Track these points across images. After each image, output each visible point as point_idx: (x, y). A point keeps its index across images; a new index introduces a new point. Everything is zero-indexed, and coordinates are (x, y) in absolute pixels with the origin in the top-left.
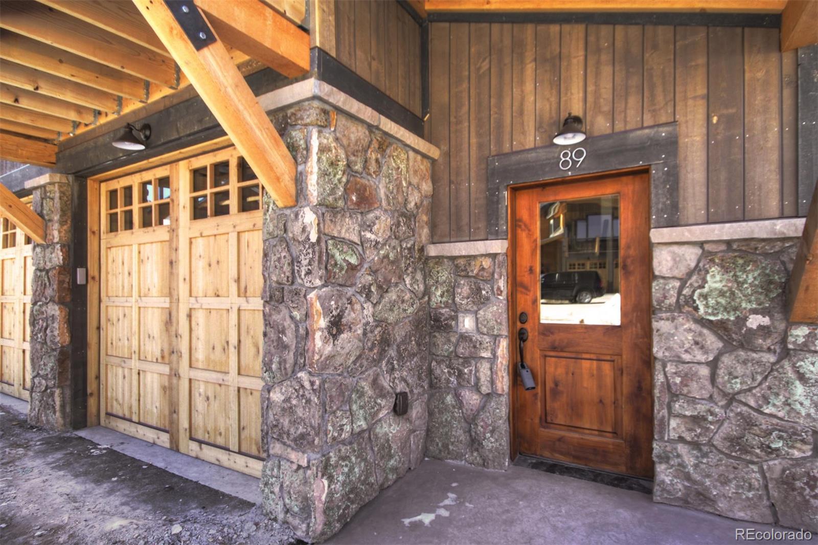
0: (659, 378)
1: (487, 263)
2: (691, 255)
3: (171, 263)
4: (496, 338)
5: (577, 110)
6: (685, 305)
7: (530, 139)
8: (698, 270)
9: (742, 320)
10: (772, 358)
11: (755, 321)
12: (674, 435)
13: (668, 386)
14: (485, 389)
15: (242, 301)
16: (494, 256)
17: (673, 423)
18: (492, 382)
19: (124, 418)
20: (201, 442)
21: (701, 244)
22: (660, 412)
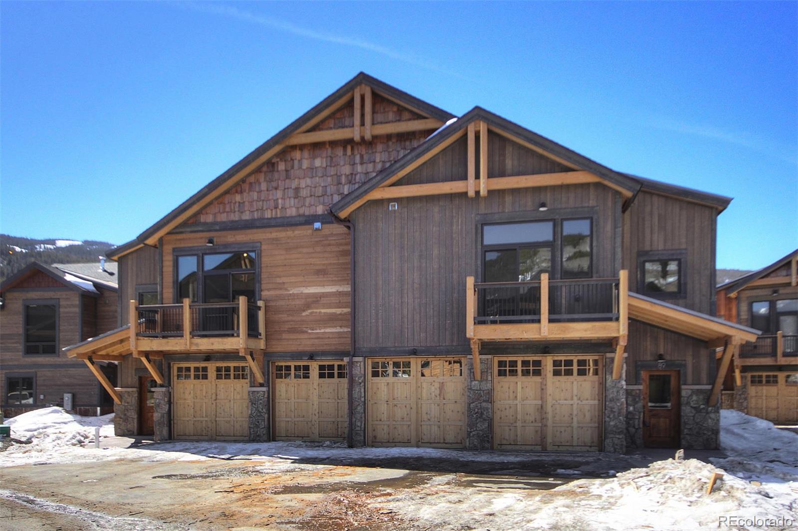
0: (683, 420)
1: (638, 392)
2: (690, 392)
3: (542, 389)
4: (640, 412)
5: (662, 352)
6: (688, 403)
7: (649, 358)
8: (691, 395)
9: (699, 406)
10: (704, 414)
11: (702, 406)
12: (685, 433)
13: (684, 422)
14: (637, 427)
15: (579, 402)
16: (640, 390)
17: (686, 430)
18: (639, 425)
19: (510, 444)
20: (559, 446)
21: (692, 390)
22: (682, 428)
